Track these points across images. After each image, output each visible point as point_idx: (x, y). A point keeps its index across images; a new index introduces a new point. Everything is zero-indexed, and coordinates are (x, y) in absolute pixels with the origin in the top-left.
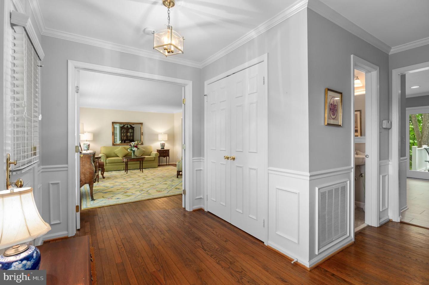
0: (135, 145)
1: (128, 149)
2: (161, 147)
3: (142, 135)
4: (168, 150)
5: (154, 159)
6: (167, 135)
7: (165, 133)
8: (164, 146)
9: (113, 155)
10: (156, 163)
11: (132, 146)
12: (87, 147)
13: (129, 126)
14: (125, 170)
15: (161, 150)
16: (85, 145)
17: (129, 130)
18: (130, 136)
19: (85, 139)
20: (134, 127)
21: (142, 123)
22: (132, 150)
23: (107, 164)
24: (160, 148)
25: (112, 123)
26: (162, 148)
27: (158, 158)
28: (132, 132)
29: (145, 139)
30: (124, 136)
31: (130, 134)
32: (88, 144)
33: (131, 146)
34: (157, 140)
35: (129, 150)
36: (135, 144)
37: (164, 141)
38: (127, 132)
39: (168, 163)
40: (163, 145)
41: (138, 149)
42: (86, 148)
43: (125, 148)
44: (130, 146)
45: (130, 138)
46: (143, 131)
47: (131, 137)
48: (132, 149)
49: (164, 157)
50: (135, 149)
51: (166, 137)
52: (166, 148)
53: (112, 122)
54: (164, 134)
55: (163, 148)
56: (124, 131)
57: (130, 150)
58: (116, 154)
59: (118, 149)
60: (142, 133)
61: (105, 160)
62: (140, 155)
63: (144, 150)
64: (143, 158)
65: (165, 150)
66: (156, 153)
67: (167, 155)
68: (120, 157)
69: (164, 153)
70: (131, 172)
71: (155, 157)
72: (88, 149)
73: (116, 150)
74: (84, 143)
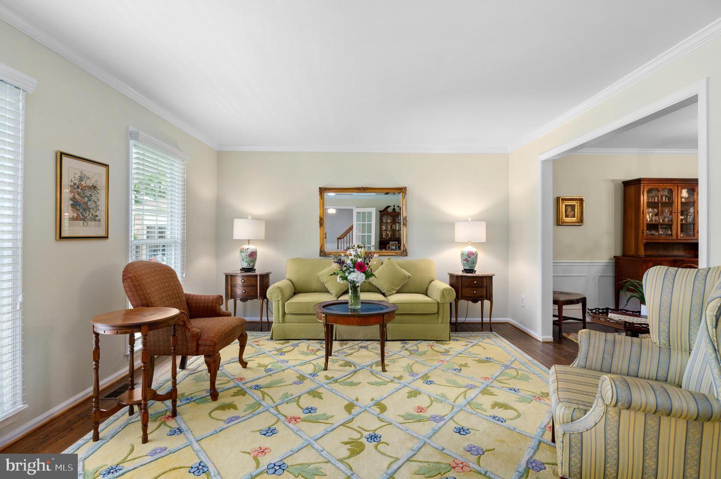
0: (359, 260)
2: (464, 265)
3: (405, 224)
4: (490, 278)
5: (436, 309)
6: (484, 224)
7: (477, 219)
8: (474, 262)
9: (314, 285)
10: (441, 323)
11: (349, 262)
12: (249, 260)
15: (462, 276)
16: (244, 254)
21: (406, 189)
23: (288, 317)
24: (459, 271)
25: (319, 190)
26: (467, 268)
29: (412, 237)
30: (387, 231)
32: (249, 252)
34: (451, 242)
36: (357, 256)
37: (473, 244)
39: (486, 320)
40: (470, 260)
42: (247, 262)
44: (340, 266)
46: (406, 212)
49: (475, 301)
50: (355, 276)
51: (480, 233)
52: (479, 271)
53: (320, 188)
54: (473, 221)
55: (472, 271)
56: (386, 220)
57: (341, 277)
58: (323, 284)
59: (330, 268)
60: (405, 219)
62: (394, 290)
63: (408, 274)
64: (383, 315)
65: (476, 277)
66: (445, 289)
67: (484, 293)
68: (331, 292)
69: (475, 287)
70: (352, 354)
71: (439, 301)
72: (251, 264)
73: (323, 271)
74: (242, 247)
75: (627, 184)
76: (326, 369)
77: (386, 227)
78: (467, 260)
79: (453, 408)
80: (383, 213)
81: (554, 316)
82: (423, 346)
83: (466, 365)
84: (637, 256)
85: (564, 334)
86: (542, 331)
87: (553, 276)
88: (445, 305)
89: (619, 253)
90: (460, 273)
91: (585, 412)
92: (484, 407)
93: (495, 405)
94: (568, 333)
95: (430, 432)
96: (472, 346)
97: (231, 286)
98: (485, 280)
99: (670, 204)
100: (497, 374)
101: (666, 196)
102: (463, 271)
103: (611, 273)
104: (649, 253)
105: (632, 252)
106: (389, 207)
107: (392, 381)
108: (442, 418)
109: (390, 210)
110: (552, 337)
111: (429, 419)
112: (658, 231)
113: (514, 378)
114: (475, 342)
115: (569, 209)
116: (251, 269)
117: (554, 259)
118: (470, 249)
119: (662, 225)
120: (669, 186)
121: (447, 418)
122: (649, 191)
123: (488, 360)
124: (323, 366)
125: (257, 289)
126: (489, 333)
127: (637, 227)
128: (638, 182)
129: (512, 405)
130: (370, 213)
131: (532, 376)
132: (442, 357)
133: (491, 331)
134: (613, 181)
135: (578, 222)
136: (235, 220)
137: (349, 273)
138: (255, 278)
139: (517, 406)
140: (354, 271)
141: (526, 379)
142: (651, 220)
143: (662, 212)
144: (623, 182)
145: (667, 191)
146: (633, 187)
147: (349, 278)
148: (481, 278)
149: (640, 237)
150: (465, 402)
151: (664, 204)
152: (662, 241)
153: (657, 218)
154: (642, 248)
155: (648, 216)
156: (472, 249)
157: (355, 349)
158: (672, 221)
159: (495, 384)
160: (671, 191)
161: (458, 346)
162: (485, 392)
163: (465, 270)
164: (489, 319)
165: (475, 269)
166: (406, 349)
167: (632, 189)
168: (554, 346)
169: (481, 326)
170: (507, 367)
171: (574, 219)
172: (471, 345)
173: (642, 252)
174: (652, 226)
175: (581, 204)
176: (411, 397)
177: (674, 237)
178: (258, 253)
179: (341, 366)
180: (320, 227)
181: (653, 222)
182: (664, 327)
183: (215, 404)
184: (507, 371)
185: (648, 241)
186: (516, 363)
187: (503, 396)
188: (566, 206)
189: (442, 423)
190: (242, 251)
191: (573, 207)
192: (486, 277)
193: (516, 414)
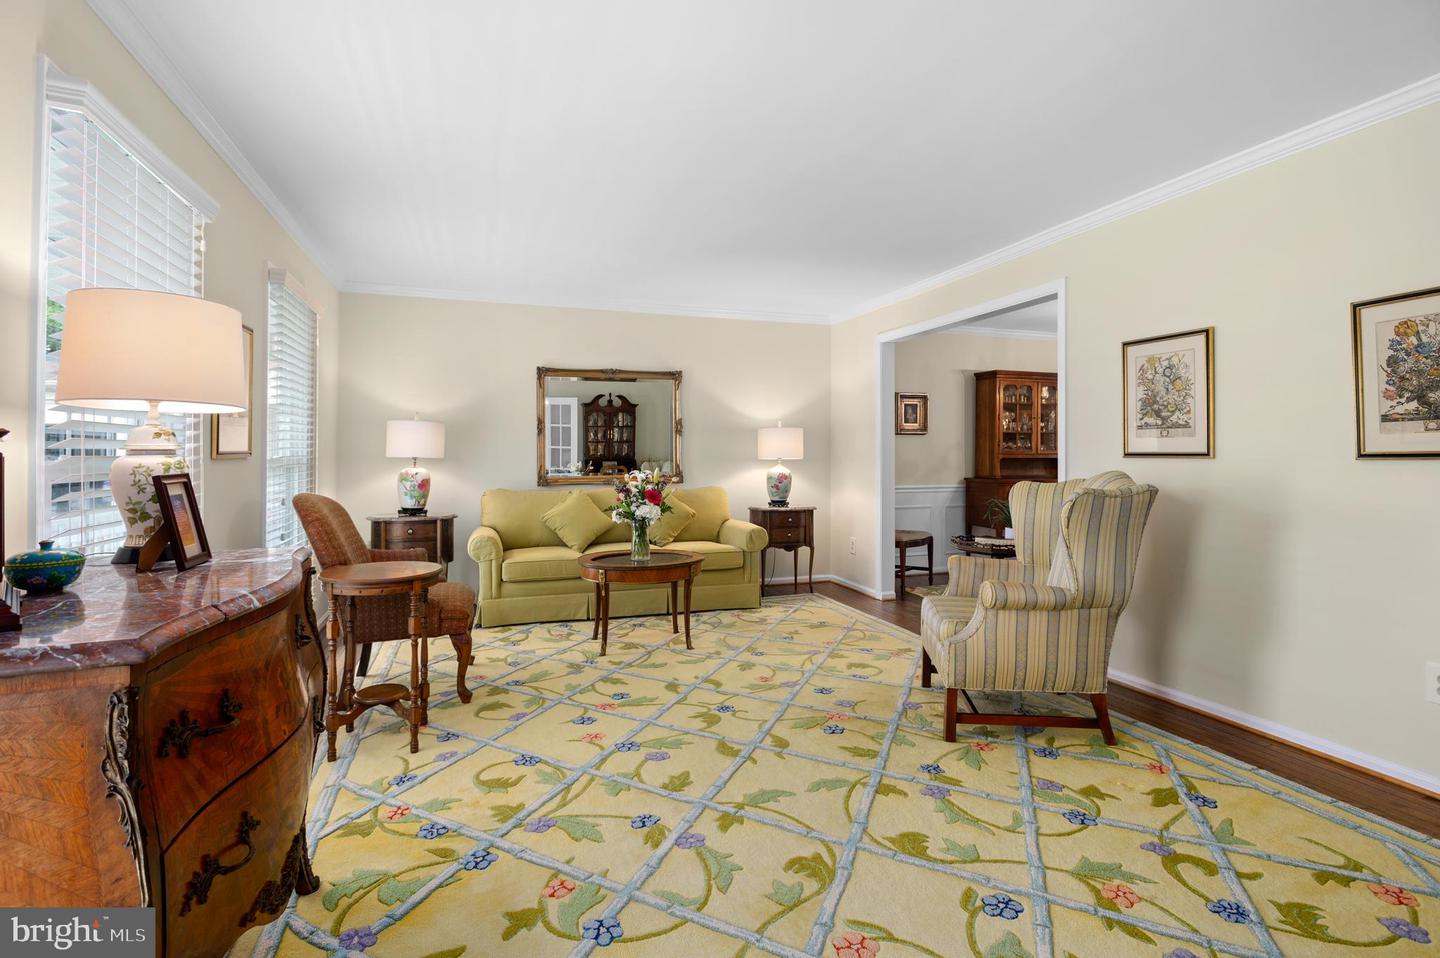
0: (650, 487)
1: (611, 509)
2: (772, 494)
3: (679, 431)
4: (809, 513)
5: (740, 562)
6: (800, 432)
7: (789, 424)
8: (787, 491)
9: (537, 534)
10: (750, 582)
11: (634, 490)
12: (416, 494)
13: (617, 403)
14: (597, 620)
15: (771, 512)
16: (408, 484)
17: (617, 416)
18: (621, 442)
19: (410, 455)
20: (636, 406)
21: (679, 373)
22: (631, 515)
23: (507, 588)
24: (764, 504)
25: (536, 371)
26: (776, 499)
27: (758, 557)
28: (627, 426)
29: (692, 451)
30: (598, 442)
31: (621, 434)
32: (420, 479)
33: (627, 492)
34: (755, 460)
35: (615, 518)
36: (647, 481)
37: (785, 463)
38: (609, 425)
39: (803, 578)
40: (780, 485)
41: (663, 511)
42: (412, 497)
43: (594, 501)
44: (622, 496)
45: (620, 449)
46: (681, 411)
47: (626, 446)
48: (633, 508)
49: (788, 549)
50: (648, 510)
51: (795, 445)
52: (795, 501)
53: (538, 368)
54: (783, 426)
55: (783, 503)
56: (596, 422)
57: (619, 514)
58: (553, 533)
59: (565, 505)
60: (679, 423)
61: (494, 563)
62: (671, 536)
63: (691, 511)
64: (689, 565)
65: (791, 512)
66: (753, 530)
67: (802, 536)
68: (569, 544)
69: (790, 528)
70: (627, 634)
71: (745, 548)
72: (422, 502)
73: (553, 510)
74: (403, 471)
75: (980, 377)
76: (603, 654)
77: (596, 435)
78: (777, 487)
79: (803, 675)
80: (591, 407)
81: (897, 567)
82: (726, 617)
83: (796, 632)
84: (992, 477)
85: (907, 589)
86: (880, 587)
87: (896, 509)
88: (753, 554)
89: (970, 475)
90: (767, 507)
91: (967, 623)
92: (839, 669)
93: (850, 666)
94: (913, 588)
95: (789, 697)
96: (795, 611)
97: (386, 541)
98: (802, 516)
99: (1029, 406)
100: (840, 638)
101: (1025, 396)
102: (770, 504)
103: (960, 502)
104: (1007, 473)
105: (986, 472)
106: (601, 396)
107: (709, 657)
108: (795, 684)
109: (603, 402)
110: (894, 593)
111: (780, 686)
112: (1015, 443)
113: (862, 639)
114: (796, 606)
115: (910, 411)
116: (420, 511)
117: (896, 483)
118: (779, 470)
119: (1020, 434)
120: (1028, 382)
121: (802, 682)
122: (1006, 388)
123: (822, 625)
124: (599, 650)
125: (436, 544)
126: (810, 595)
127: (992, 437)
128: (993, 375)
129: (871, 664)
130: (567, 408)
131: (882, 635)
132: (761, 627)
133: (812, 592)
134: (963, 372)
135: (921, 430)
136: (389, 422)
137: (638, 507)
138: (432, 525)
139: (875, 663)
140: (645, 504)
141: (878, 639)
142: (1008, 428)
143: (1021, 415)
144: (975, 374)
145: (1025, 388)
146: (987, 382)
147: (638, 513)
148: (796, 513)
149: (996, 451)
150: (815, 667)
151: (1023, 407)
152: (1020, 457)
153: (1012, 425)
154: (998, 465)
155: (1005, 422)
156: (785, 471)
157: (626, 628)
158: (1031, 429)
159: (841, 646)
160: (1030, 389)
161: (774, 612)
162: (832, 655)
163: (773, 502)
164: (808, 577)
165: (788, 500)
166: (704, 622)
167: (986, 384)
168: (897, 603)
169: (794, 587)
170: (849, 629)
171: (916, 426)
172: (792, 610)
173: (998, 473)
174: (1010, 437)
175: (925, 404)
176: (745, 669)
177: (1034, 451)
178: (432, 482)
179: (621, 648)
180: (539, 435)
181: (1010, 431)
182: (1029, 544)
183: (471, 707)
184: (851, 633)
185: (1006, 456)
186: (858, 624)
187: (856, 658)
188: (906, 405)
189: (797, 688)
190: (403, 478)
191: (914, 407)
192: (805, 511)
193: (877, 670)
